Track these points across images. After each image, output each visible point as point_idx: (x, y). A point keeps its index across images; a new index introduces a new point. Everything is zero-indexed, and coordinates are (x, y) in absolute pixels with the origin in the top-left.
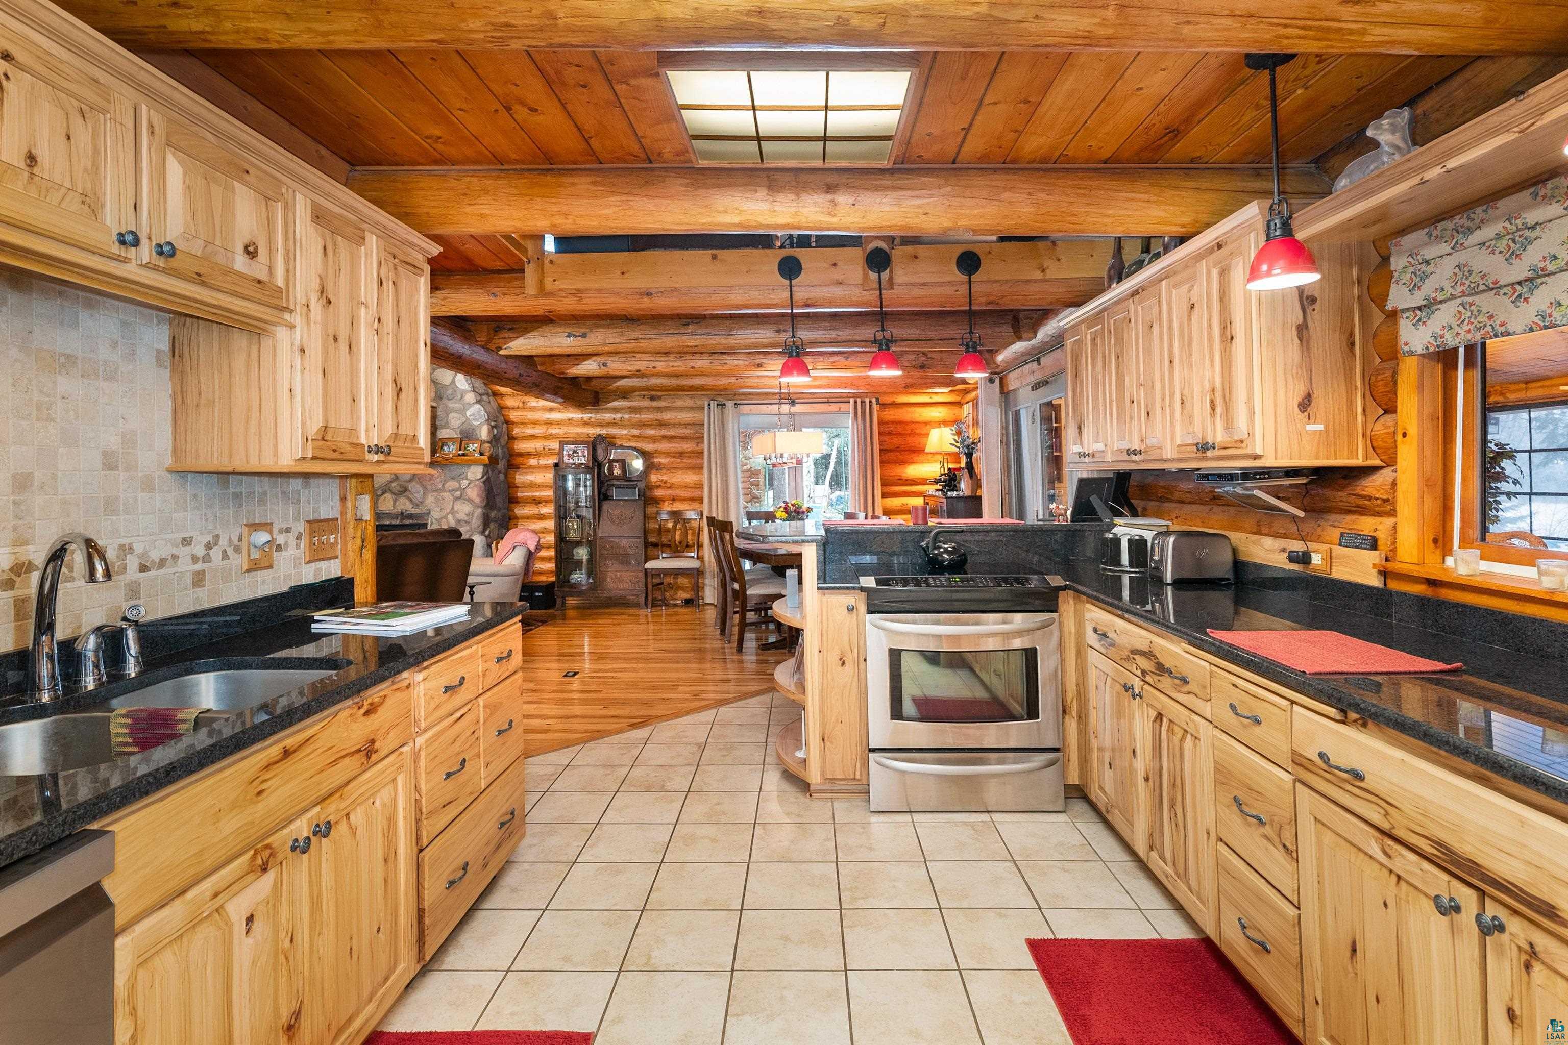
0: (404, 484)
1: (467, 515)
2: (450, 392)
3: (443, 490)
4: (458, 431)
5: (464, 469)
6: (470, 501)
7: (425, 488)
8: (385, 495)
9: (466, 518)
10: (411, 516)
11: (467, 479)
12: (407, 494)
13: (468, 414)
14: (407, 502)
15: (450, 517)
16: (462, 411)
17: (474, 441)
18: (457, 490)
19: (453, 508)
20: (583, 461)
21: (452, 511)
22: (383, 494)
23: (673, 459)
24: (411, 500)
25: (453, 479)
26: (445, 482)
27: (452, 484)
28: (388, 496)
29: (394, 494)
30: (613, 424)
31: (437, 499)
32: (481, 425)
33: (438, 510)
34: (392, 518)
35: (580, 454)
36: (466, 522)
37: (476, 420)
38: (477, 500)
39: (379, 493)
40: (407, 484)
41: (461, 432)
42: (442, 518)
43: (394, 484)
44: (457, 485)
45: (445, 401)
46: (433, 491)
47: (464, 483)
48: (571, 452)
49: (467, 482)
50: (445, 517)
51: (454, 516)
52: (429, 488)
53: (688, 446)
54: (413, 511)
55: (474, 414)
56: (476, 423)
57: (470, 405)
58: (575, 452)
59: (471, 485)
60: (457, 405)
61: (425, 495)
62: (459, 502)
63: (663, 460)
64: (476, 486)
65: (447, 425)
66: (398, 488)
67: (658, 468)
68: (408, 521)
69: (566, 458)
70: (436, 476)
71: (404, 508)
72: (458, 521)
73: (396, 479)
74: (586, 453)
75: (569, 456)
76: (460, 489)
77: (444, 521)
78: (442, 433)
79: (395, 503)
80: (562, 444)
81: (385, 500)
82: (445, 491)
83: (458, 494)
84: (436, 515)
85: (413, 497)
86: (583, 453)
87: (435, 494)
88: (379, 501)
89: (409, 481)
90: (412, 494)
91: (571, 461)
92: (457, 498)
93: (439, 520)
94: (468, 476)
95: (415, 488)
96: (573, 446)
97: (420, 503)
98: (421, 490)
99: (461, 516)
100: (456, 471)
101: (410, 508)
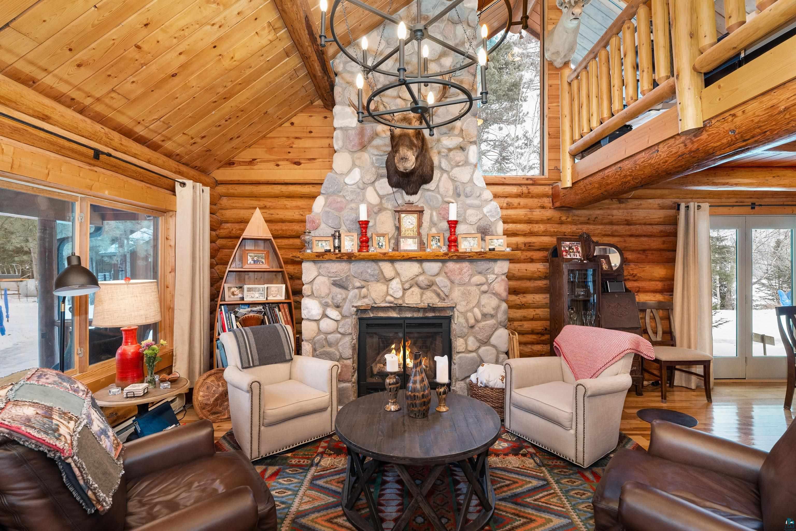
0: (431, 278)
1: (493, 309)
2: (467, 189)
3: (468, 283)
4: (475, 227)
5: (491, 264)
6: (496, 294)
7: (452, 282)
8: (413, 289)
9: (492, 312)
10: (436, 309)
11: (493, 274)
12: (434, 288)
13: (485, 210)
14: (433, 296)
15: (476, 310)
18: (482, 284)
19: (479, 301)
20: (578, 257)
21: (478, 305)
22: (411, 287)
24: (438, 294)
25: (480, 273)
26: (472, 276)
27: (477, 279)
29: (421, 288)
31: (464, 294)
32: (496, 220)
33: (464, 303)
34: (414, 311)
35: (575, 250)
36: (492, 315)
37: (491, 216)
38: (503, 294)
39: (407, 286)
40: (433, 278)
41: (478, 227)
42: (467, 311)
43: (421, 278)
44: (483, 279)
45: (462, 197)
46: (460, 285)
47: (491, 277)
48: (567, 249)
49: (494, 276)
50: (471, 310)
51: (481, 311)
52: (456, 282)
54: (440, 305)
55: (491, 211)
56: (493, 220)
57: (487, 202)
58: (570, 248)
59: (499, 279)
60: (475, 202)
61: (451, 290)
62: (486, 295)
64: (503, 280)
65: (465, 221)
66: (426, 282)
67: (632, 263)
68: (431, 315)
69: (564, 253)
70: (465, 270)
71: (430, 301)
72: (485, 316)
73: (423, 273)
74: (580, 249)
75: (566, 251)
76: (487, 283)
77: (469, 314)
78: (461, 229)
79: (421, 297)
80: (560, 240)
81: (412, 294)
82: (471, 285)
83: (485, 288)
84: (461, 308)
85: (439, 291)
86: (577, 249)
87: (462, 288)
88: (406, 295)
89: (437, 274)
90: (439, 288)
91: (569, 257)
92: (485, 292)
93: (464, 314)
94: (494, 270)
95: (441, 280)
96: (568, 243)
97: (447, 296)
98: (448, 283)
99: (486, 310)
100: (483, 265)
101: (436, 301)
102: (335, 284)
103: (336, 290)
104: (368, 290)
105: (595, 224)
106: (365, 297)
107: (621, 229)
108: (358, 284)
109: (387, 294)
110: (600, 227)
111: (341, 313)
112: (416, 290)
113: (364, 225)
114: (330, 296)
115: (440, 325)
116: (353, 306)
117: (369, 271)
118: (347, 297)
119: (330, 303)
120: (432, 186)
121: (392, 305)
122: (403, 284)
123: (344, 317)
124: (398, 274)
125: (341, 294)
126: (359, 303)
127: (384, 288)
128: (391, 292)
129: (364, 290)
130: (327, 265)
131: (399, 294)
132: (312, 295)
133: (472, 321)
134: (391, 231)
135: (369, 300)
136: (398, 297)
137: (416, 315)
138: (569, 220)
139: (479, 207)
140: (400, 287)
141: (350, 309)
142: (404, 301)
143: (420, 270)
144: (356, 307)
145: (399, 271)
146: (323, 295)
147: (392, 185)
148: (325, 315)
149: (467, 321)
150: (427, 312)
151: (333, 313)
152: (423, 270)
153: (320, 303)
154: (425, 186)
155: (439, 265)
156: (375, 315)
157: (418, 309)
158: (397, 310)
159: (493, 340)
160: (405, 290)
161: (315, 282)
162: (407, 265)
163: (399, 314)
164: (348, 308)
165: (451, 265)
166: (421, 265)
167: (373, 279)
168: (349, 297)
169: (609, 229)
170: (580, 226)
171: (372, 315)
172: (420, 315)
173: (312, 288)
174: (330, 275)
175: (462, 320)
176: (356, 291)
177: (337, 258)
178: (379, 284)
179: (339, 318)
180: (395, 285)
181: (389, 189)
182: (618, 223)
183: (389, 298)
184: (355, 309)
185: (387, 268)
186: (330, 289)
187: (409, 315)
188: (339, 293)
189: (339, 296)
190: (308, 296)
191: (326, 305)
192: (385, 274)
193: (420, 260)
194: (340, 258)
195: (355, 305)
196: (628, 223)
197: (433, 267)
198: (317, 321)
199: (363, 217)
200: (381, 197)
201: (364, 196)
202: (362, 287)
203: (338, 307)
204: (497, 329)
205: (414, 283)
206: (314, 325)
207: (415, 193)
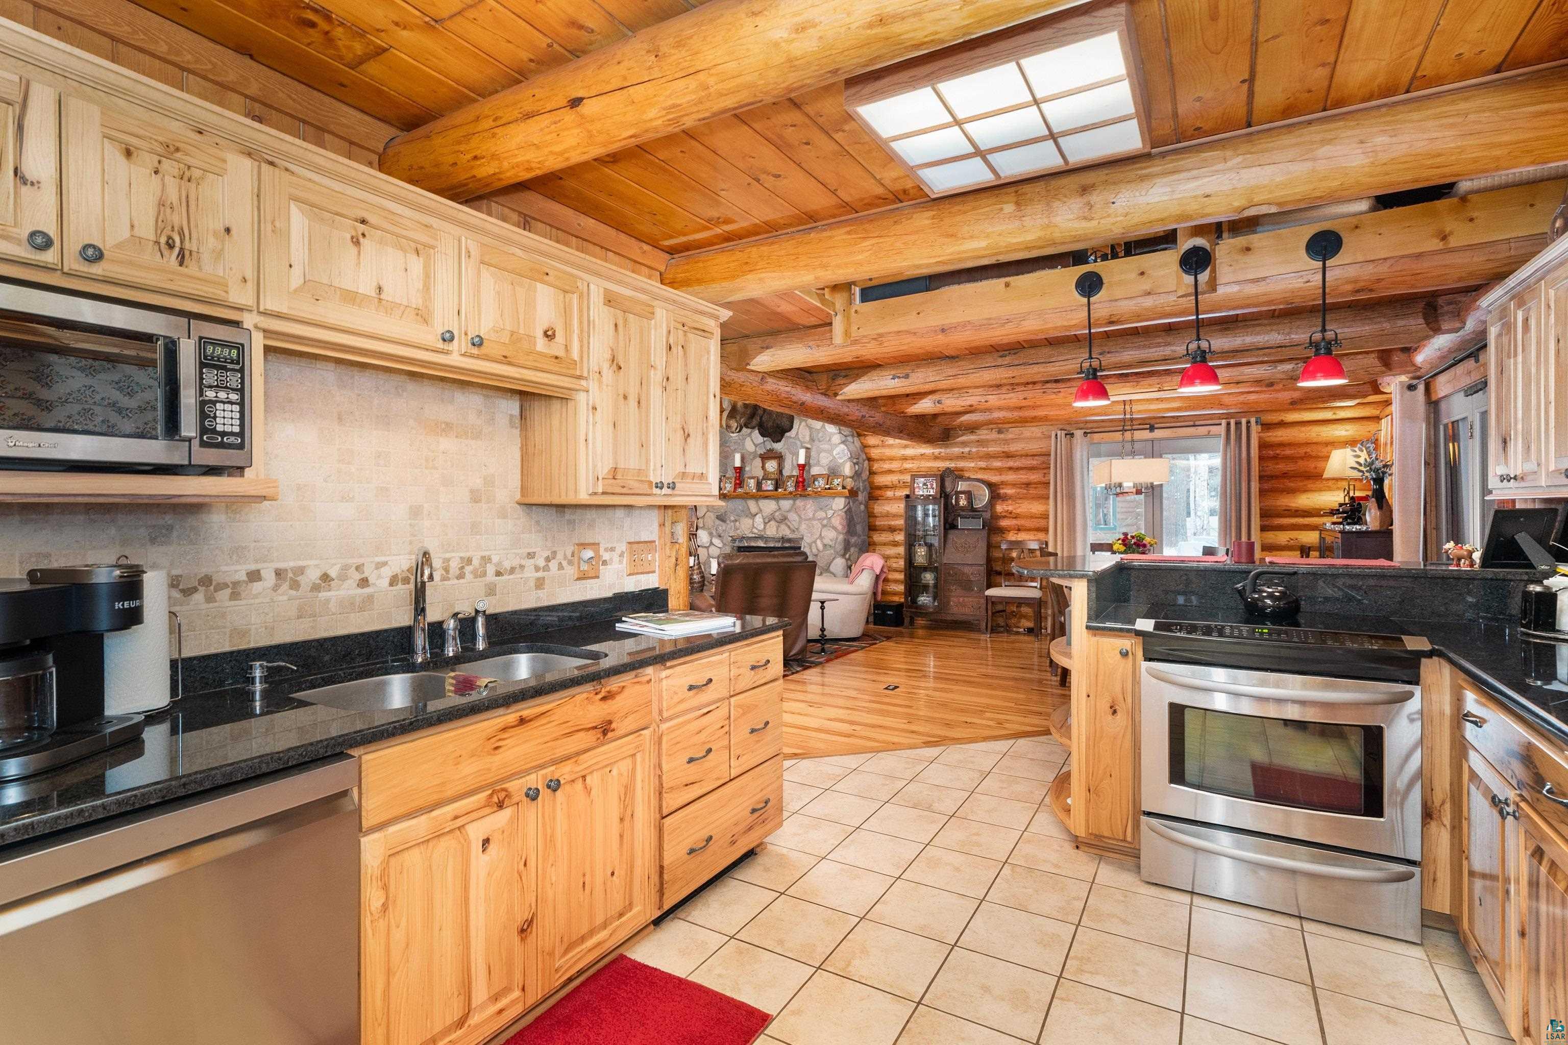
1: (832, 541)
2: (820, 435)
3: (813, 518)
4: (826, 468)
5: (830, 501)
6: (834, 528)
7: (800, 517)
9: (830, 544)
10: (789, 540)
11: (832, 509)
12: (787, 522)
13: (835, 453)
14: (786, 528)
15: (819, 542)
17: (838, 477)
18: (824, 519)
19: (821, 534)
20: (932, 493)
21: (821, 537)
22: (770, 522)
23: (1018, 490)
24: (789, 527)
25: (821, 509)
26: (815, 511)
27: (821, 514)
28: (773, 523)
29: (777, 522)
30: (962, 457)
31: (809, 527)
32: (845, 462)
33: (809, 535)
34: (775, 541)
35: (929, 486)
36: (830, 546)
37: (840, 458)
38: (840, 527)
39: (767, 520)
40: (785, 514)
41: (829, 468)
42: (812, 542)
43: (777, 514)
44: (824, 514)
45: (817, 442)
46: (806, 520)
47: (830, 513)
48: (921, 485)
49: (832, 512)
50: (815, 542)
51: (822, 542)
52: (803, 516)
53: (1034, 477)
54: (791, 536)
55: (840, 453)
56: (841, 461)
57: (837, 445)
58: (925, 484)
59: (836, 515)
60: (826, 446)
61: (800, 523)
62: (826, 529)
63: (1009, 491)
64: (839, 515)
65: (818, 463)
66: (781, 517)
67: (1005, 498)
68: (787, 545)
69: (917, 490)
70: (809, 506)
71: (784, 533)
72: (825, 545)
73: (780, 509)
74: (934, 486)
75: (920, 488)
76: (826, 518)
77: (813, 545)
78: (816, 471)
79: (779, 530)
80: (914, 477)
81: (772, 527)
82: (815, 520)
83: (825, 522)
84: (807, 539)
85: (791, 524)
87: (808, 523)
88: (767, 528)
89: (789, 511)
90: (791, 522)
91: (919, 493)
92: (824, 526)
93: (810, 545)
94: (833, 506)
95: (792, 516)
96: (922, 480)
97: (796, 529)
98: (797, 518)
99: (826, 541)
100: (823, 502)
101: (787, 533)
102: (719, 518)
103: (718, 522)
104: (740, 523)
106: (739, 530)
108: (732, 518)
109: (753, 527)
111: (722, 541)
113: (740, 471)
114: (714, 527)
116: (729, 536)
117: (741, 508)
118: (725, 529)
119: (714, 533)
120: (792, 433)
121: (758, 536)
122: (764, 519)
123: (724, 544)
124: (760, 510)
126: (735, 534)
127: (750, 521)
128: (756, 525)
129: (737, 523)
131: (762, 527)
132: (703, 528)
133: (814, 550)
134: (760, 474)
135: (741, 532)
136: (761, 529)
137: (778, 545)
139: (830, 452)
140: (761, 520)
142: (767, 533)
143: (777, 507)
144: (731, 537)
145: (762, 507)
146: (710, 526)
147: (763, 435)
148: (711, 543)
149: (812, 550)
150: (784, 542)
151: (716, 541)
152: (779, 506)
153: (709, 533)
154: (787, 434)
155: (791, 502)
156: (747, 544)
157: (778, 540)
160: (765, 523)
161: (705, 516)
162: (767, 501)
163: (765, 543)
164: (727, 538)
165: (801, 502)
166: (777, 503)
167: (743, 514)
168: (727, 529)
171: (745, 544)
172: (781, 545)
175: (807, 549)
176: (732, 524)
178: (747, 519)
179: (720, 545)
180: (759, 519)
181: (759, 439)
183: (757, 531)
184: (731, 539)
185: (752, 504)
186: (714, 522)
187: (773, 544)
188: (722, 527)
190: (701, 527)
191: (711, 534)
192: (751, 510)
193: (777, 498)
195: (731, 535)
196: (1007, 455)
197: (786, 504)
198: (707, 548)
199: (738, 463)
200: (756, 446)
201: (743, 445)
202: (736, 521)
203: (720, 536)
204: (834, 559)
205: (772, 518)
206: (705, 550)
207: (780, 441)
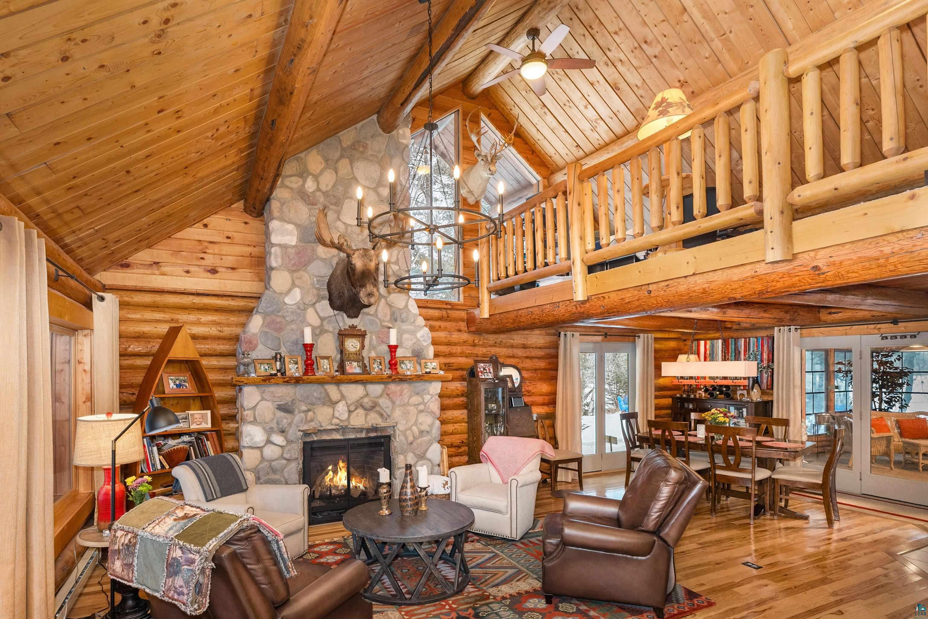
1: (429, 426)
2: (403, 315)
3: (408, 404)
4: (410, 351)
5: (427, 385)
6: (431, 413)
7: (393, 403)
8: (358, 411)
9: (428, 429)
11: (429, 394)
12: (377, 408)
13: (419, 335)
14: (377, 416)
15: (414, 428)
16: (413, 333)
18: (419, 404)
19: (416, 420)
20: (490, 377)
21: (416, 423)
22: (356, 409)
24: (380, 415)
25: (418, 394)
26: (410, 397)
27: (415, 399)
29: (365, 409)
30: (494, 346)
31: (404, 414)
33: (404, 422)
34: (357, 432)
36: (428, 432)
37: (424, 341)
38: (436, 412)
39: (352, 408)
40: (376, 400)
41: (413, 351)
42: (407, 430)
43: (366, 400)
44: (419, 400)
45: (399, 323)
46: (400, 406)
47: (427, 397)
48: (482, 369)
49: (429, 397)
50: (410, 429)
51: (417, 428)
52: (397, 403)
54: (383, 425)
55: (423, 336)
56: (425, 344)
57: (420, 328)
58: (484, 369)
59: (433, 399)
61: (393, 409)
62: (423, 414)
63: (528, 375)
64: (436, 399)
66: (370, 404)
67: (527, 381)
68: (373, 435)
69: (480, 374)
70: (405, 391)
71: (373, 422)
72: (422, 432)
73: (367, 395)
74: (491, 370)
75: (482, 372)
76: (423, 403)
77: (408, 432)
78: (399, 353)
79: (366, 418)
80: (477, 362)
81: (358, 416)
82: (411, 406)
83: (421, 407)
84: (401, 427)
85: (382, 411)
86: (489, 370)
87: (402, 408)
88: (352, 417)
89: (381, 396)
90: (382, 409)
91: (483, 377)
92: (422, 411)
93: (404, 433)
94: (429, 391)
95: (384, 402)
96: (482, 364)
97: (389, 416)
98: (390, 404)
99: (423, 428)
100: (420, 386)
101: (378, 422)
102: (280, 408)
103: (281, 414)
104: (314, 413)
105: (500, 347)
106: (312, 420)
107: (520, 352)
108: (304, 408)
109: (333, 417)
110: (505, 350)
111: (286, 438)
112: (361, 411)
113: (309, 348)
114: (275, 421)
115: (382, 444)
116: (299, 431)
117: (315, 394)
118: (292, 422)
119: (276, 429)
120: (371, 310)
121: (337, 427)
122: (348, 407)
123: (289, 442)
124: (343, 397)
125: (287, 419)
126: (305, 427)
127: (329, 410)
128: (337, 414)
129: (310, 414)
130: (273, 389)
131: (345, 416)
132: (254, 422)
133: (411, 439)
134: (333, 353)
135: (316, 424)
136: (344, 419)
137: (359, 436)
138: (480, 343)
140: (346, 409)
141: (296, 434)
142: (349, 422)
143: (365, 392)
144: (302, 431)
145: (345, 393)
146: (267, 420)
147: (334, 307)
148: (269, 442)
149: (406, 439)
150: (369, 432)
151: (278, 439)
152: (367, 392)
153: (264, 429)
155: (382, 386)
156: (319, 438)
157: (361, 430)
158: (341, 431)
159: (429, 455)
160: (350, 412)
161: (258, 407)
162: (353, 386)
163: (343, 435)
164: (295, 433)
165: (393, 387)
166: (365, 388)
167: (319, 402)
168: (295, 421)
169: (510, 352)
170: (489, 349)
171: (315, 439)
172: (363, 435)
173: (255, 414)
174: (274, 399)
175: (402, 438)
176: (302, 415)
177: (284, 382)
178: (325, 408)
179: (284, 443)
180: (341, 407)
181: (330, 312)
182: (517, 347)
183: (335, 421)
184: (302, 433)
185: (333, 391)
186: (274, 414)
187: (352, 436)
188: (284, 419)
189: (285, 421)
190: (250, 422)
191: (269, 431)
192: (331, 397)
193: (365, 383)
194: (287, 382)
195: (302, 429)
196: (524, 347)
197: (376, 389)
198: (260, 448)
199: (308, 340)
200: (322, 319)
201: (304, 317)
202: (309, 410)
203: (283, 432)
204: (431, 444)
205: (359, 405)
206: (257, 453)
207: (356, 316)
